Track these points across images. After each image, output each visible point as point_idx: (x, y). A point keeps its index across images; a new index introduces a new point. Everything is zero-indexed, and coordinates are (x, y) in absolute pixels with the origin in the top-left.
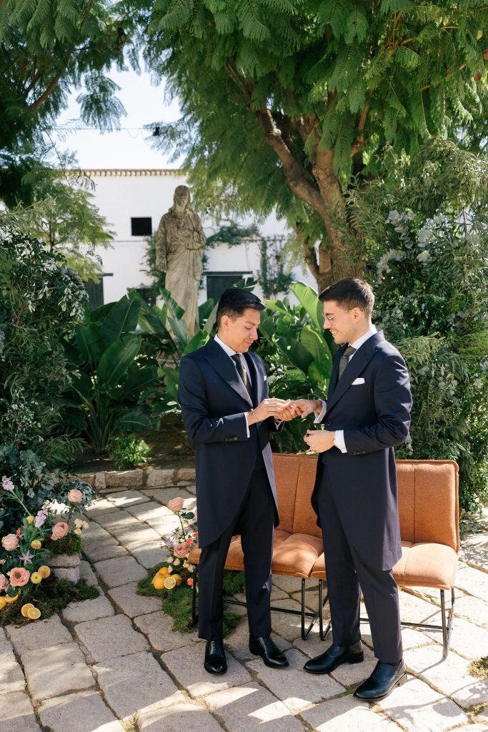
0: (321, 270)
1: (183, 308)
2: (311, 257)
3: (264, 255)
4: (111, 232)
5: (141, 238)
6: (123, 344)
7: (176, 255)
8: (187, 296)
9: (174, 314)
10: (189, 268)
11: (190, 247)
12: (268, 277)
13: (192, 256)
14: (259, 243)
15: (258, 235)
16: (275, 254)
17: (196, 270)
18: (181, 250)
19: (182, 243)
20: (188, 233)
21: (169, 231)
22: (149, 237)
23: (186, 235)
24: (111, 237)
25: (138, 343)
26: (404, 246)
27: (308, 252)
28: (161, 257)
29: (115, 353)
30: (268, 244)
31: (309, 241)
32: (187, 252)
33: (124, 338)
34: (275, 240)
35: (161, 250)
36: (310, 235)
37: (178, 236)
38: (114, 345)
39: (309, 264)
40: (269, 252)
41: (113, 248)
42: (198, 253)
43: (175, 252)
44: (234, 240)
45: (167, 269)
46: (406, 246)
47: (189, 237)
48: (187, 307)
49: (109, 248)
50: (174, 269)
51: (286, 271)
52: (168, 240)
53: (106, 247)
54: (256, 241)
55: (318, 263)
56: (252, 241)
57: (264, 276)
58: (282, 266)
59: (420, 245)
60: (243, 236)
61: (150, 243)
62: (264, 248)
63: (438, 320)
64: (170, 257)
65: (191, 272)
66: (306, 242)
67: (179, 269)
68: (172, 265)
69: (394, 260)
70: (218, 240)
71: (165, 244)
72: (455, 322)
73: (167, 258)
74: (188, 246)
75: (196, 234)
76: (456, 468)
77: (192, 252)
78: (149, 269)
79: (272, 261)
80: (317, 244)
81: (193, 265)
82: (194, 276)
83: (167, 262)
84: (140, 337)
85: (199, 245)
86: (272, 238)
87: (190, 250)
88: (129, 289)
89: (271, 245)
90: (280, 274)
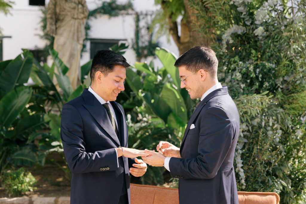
0: (182, 40)
1: (68, 66)
2: (174, 29)
3: (137, 26)
4: (10, 2)
5: (36, 8)
6: (16, 94)
7: (64, 23)
8: (72, 56)
9: (60, 70)
10: (74, 34)
11: (76, 16)
12: (140, 44)
13: (76, 24)
14: (134, 16)
15: (133, 9)
16: (146, 26)
17: (80, 36)
18: (68, 19)
19: (69, 13)
20: (73, 5)
21: (58, 3)
22: (42, 8)
23: (72, 7)
24: (10, 6)
25: (29, 93)
26: (244, 23)
27: (172, 25)
28: (51, 24)
29: (10, 101)
30: (141, 17)
31: (173, 16)
32: (73, 21)
33: (18, 89)
34: (146, 15)
35: (51, 18)
36: (174, 11)
37: (66, 8)
38: (9, 94)
39: (173, 35)
40: (142, 24)
41: (12, 15)
42: (81, 22)
43: (62, 20)
44: (113, 13)
45: (56, 34)
46: (246, 22)
47: (74, 8)
48: (71, 65)
49: (8, 15)
50: (61, 35)
51: (154, 40)
52: (58, 10)
53: (6, 14)
54: (131, 14)
55: (180, 34)
56: (128, 14)
57: (137, 43)
58: (151, 36)
59: (257, 22)
60: (121, 10)
61: (44, 12)
62: (138, 20)
63: (269, 82)
64: (59, 24)
65: (76, 38)
66: (170, 17)
67: (65, 34)
68: (60, 31)
69: (236, 33)
70: (100, 12)
71: (55, 13)
72: (282, 84)
73: (56, 25)
74: (74, 15)
75: (80, 6)
76: (277, 199)
77: (77, 21)
78: (42, 33)
79: (143, 32)
80: (179, 19)
81: (78, 32)
82: (78, 40)
83: (56, 29)
84: (31, 88)
85: (82, 16)
86: (144, 12)
87: (75, 19)
88: (23, 50)
89: (143, 18)
90: (150, 42)
